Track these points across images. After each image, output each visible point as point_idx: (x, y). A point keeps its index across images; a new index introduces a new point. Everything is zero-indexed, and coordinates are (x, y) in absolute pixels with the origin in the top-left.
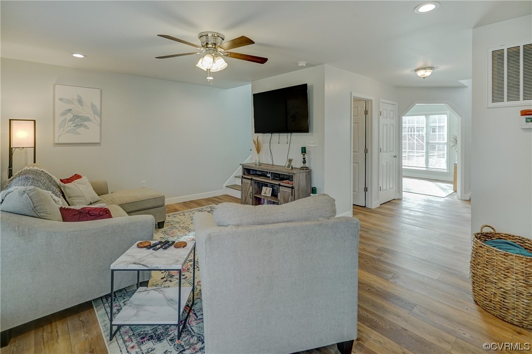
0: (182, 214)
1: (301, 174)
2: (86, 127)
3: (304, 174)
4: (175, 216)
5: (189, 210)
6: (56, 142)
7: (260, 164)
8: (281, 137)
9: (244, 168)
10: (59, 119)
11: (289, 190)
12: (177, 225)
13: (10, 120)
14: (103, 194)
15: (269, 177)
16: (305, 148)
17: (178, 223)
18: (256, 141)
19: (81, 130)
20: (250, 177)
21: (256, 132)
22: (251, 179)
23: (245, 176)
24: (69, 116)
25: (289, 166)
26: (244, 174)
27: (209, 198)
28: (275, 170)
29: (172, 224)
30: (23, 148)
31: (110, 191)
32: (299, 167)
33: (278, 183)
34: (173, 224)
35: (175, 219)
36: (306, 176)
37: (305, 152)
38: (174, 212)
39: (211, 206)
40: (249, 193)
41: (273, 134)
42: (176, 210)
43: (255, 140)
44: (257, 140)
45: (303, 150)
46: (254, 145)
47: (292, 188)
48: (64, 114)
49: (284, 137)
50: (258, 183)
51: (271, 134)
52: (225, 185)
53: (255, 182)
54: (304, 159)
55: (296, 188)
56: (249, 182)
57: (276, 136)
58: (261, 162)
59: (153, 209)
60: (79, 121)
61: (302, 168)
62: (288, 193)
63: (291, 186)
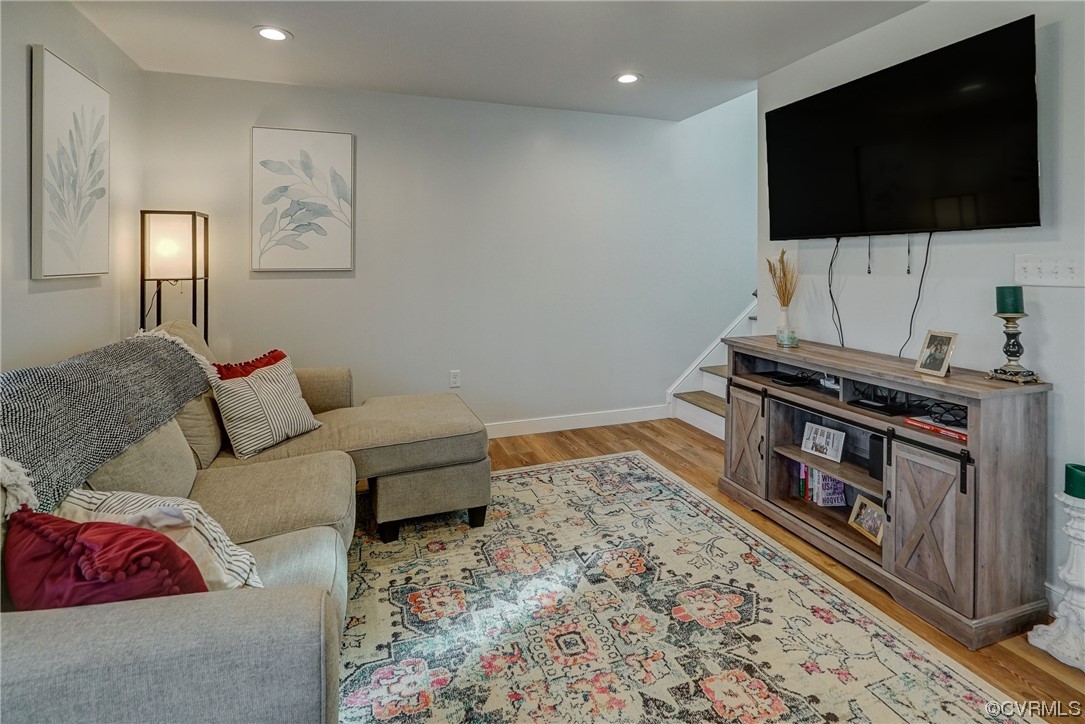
0: (545, 478)
1: (1007, 403)
2: (319, 230)
3: (1020, 403)
4: (528, 479)
5: (569, 463)
6: (256, 267)
7: (796, 345)
8: (876, 250)
9: (736, 354)
10: (262, 211)
11: (952, 468)
12: (523, 522)
13: (143, 213)
14: (338, 408)
15: (835, 394)
16: (1016, 291)
17: (528, 510)
18: (778, 266)
19: (308, 237)
20: (759, 387)
21: (774, 236)
22: (764, 394)
23: (738, 380)
24: (284, 204)
25: (934, 363)
26: (735, 373)
27: (626, 425)
28: (866, 373)
29: (509, 515)
30: (177, 280)
31: (355, 398)
32: (989, 368)
33: (883, 425)
34: (514, 512)
35: (525, 496)
36: (1027, 410)
37: (1018, 308)
38: (527, 464)
39: (630, 454)
40: (756, 438)
41: (843, 240)
42: (533, 459)
43: (775, 259)
44: (782, 261)
45: (1009, 301)
46: (769, 276)
47: (965, 459)
48: (271, 198)
49: (892, 249)
50: (787, 407)
51: (834, 240)
52: (671, 390)
53: (778, 405)
54: (1010, 336)
55: (984, 463)
56: (756, 400)
57: (854, 249)
58: (799, 336)
59: (452, 469)
60: (305, 216)
61: (1002, 376)
62: (935, 475)
63: (956, 448)
